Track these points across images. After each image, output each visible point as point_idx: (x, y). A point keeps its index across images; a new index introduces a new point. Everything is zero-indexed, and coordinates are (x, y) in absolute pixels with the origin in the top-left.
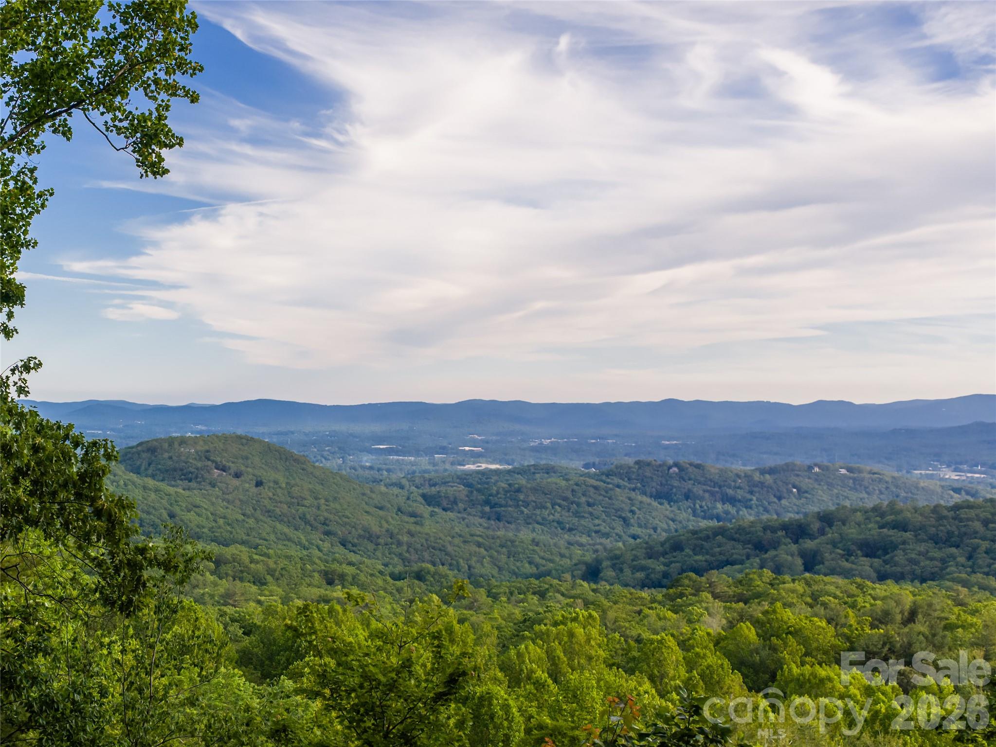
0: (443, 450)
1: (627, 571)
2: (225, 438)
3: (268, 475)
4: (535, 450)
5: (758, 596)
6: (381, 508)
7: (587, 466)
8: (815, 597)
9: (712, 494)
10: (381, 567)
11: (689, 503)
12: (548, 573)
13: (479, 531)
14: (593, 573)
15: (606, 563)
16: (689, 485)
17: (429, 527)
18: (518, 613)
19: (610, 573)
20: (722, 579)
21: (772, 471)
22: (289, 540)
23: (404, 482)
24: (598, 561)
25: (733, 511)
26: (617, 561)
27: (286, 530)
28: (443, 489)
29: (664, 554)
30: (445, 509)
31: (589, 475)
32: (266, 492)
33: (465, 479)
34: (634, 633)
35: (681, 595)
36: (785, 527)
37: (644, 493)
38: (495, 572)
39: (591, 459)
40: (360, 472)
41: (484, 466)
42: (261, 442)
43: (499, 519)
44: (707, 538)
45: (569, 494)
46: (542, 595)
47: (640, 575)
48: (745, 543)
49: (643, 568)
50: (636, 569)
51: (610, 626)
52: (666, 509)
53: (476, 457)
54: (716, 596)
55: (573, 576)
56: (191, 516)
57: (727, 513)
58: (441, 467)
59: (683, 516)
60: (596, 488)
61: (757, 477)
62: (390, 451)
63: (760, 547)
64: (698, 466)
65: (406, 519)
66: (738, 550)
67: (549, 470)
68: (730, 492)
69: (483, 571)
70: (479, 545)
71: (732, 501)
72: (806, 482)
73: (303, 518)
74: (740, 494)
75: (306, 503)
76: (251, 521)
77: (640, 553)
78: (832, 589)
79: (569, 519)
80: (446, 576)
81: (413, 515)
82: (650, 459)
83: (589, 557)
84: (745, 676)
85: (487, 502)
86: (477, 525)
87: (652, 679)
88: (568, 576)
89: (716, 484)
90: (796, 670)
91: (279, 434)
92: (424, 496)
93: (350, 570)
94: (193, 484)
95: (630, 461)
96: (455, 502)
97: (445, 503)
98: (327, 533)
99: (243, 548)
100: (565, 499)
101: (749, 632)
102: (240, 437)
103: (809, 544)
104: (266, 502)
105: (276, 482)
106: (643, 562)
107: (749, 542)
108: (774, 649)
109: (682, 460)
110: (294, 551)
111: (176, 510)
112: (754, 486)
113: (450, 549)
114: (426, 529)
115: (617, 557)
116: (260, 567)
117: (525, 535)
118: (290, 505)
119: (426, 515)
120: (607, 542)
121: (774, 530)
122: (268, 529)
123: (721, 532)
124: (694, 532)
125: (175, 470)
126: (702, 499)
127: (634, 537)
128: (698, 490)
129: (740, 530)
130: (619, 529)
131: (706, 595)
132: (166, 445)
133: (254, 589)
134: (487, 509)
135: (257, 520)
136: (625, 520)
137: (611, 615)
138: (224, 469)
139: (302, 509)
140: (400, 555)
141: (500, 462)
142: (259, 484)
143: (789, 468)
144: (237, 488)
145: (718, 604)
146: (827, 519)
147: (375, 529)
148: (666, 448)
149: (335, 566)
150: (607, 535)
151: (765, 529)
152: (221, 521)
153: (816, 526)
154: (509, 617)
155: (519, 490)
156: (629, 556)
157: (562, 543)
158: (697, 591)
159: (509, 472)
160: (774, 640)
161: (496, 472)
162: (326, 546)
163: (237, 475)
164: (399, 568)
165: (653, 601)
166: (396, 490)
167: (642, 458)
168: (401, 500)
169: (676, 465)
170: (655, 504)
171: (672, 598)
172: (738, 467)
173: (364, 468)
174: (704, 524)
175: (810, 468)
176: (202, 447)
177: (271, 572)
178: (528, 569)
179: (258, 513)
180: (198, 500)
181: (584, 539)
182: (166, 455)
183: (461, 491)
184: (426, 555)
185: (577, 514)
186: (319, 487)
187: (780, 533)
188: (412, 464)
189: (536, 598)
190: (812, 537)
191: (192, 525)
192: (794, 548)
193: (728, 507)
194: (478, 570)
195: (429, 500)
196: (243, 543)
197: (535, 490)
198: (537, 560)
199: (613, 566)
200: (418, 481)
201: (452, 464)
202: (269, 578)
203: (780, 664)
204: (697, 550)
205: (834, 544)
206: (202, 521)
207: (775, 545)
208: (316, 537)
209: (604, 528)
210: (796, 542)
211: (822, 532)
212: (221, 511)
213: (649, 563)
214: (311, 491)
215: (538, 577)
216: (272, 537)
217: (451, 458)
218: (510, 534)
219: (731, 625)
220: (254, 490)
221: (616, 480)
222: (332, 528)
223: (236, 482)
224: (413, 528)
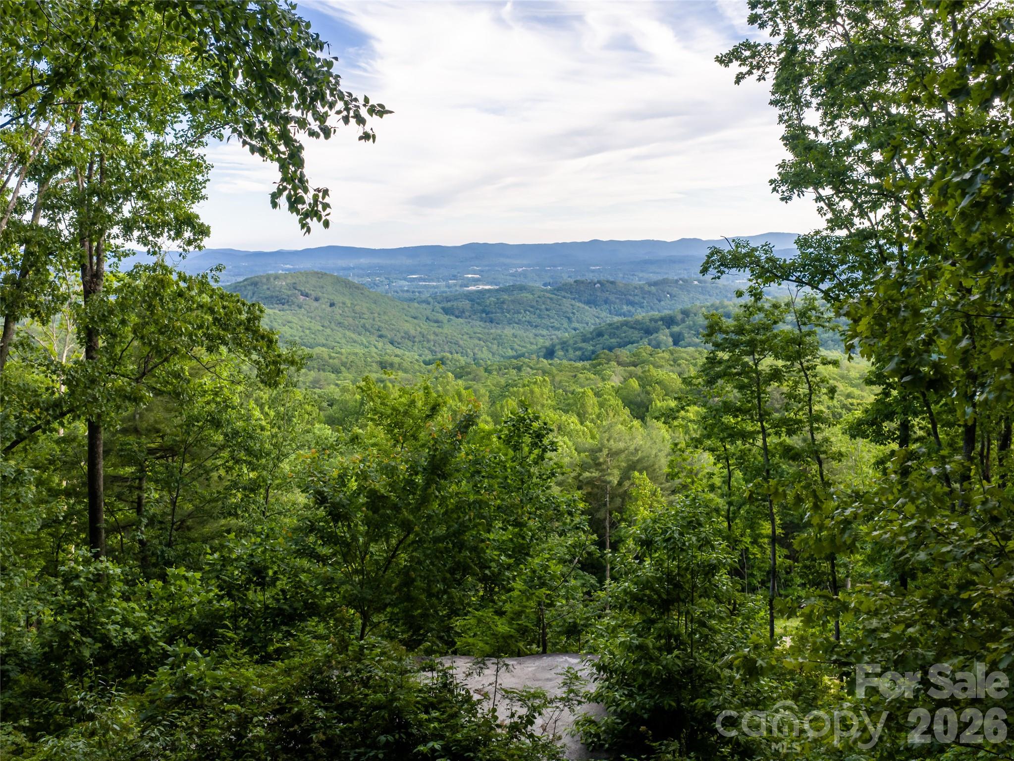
0: (454, 277)
1: (571, 351)
2: (307, 274)
3: (338, 299)
4: (512, 275)
5: (643, 362)
6: (415, 318)
7: (545, 285)
8: (675, 361)
9: (621, 300)
10: (417, 357)
11: (607, 306)
12: (523, 355)
13: (478, 330)
14: (550, 353)
15: (558, 347)
16: (607, 295)
17: (447, 330)
18: (503, 381)
19: (561, 353)
20: (624, 353)
21: (655, 284)
22: (355, 342)
23: (430, 300)
24: (553, 346)
25: (633, 310)
26: (564, 345)
27: (353, 336)
28: (455, 303)
29: (592, 339)
30: (457, 317)
31: (546, 291)
32: (337, 310)
33: (470, 296)
34: (571, 389)
35: (600, 364)
36: (662, 319)
37: (580, 301)
38: (490, 356)
39: (548, 280)
40: (401, 294)
41: (481, 287)
42: (332, 276)
43: (491, 322)
44: (617, 328)
45: (534, 304)
46: (519, 369)
47: (578, 353)
48: (639, 330)
49: (580, 349)
50: (576, 349)
51: (556, 386)
52: (593, 310)
53: (476, 281)
54: (619, 364)
55: (538, 357)
56: (286, 328)
57: (629, 311)
58: (453, 289)
59: (603, 314)
60: (551, 299)
61: (647, 288)
62: (420, 279)
63: (648, 332)
64: (612, 283)
65: (432, 324)
66: (636, 335)
67: (522, 288)
68: (631, 298)
69: (483, 356)
70: (480, 339)
71: (632, 304)
72: (675, 290)
73: (364, 326)
74: (637, 299)
75: (366, 316)
76: (328, 331)
77: (579, 339)
78: (684, 355)
79: (534, 319)
80: (458, 361)
81: (437, 321)
82: (583, 279)
83: (548, 343)
84: (632, 410)
85: (483, 311)
86: (478, 326)
87: (579, 415)
88: (534, 356)
89: (622, 293)
90: (659, 404)
91: (344, 269)
92: (443, 309)
93: (397, 360)
94: (286, 307)
95: (571, 281)
96: (463, 312)
97: (457, 313)
98: (381, 336)
99: (324, 349)
100: (532, 307)
101: (634, 383)
102: (317, 273)
103: (676, 329)
104: (338, 317)
105: (344, 303)
106: (580, 345)
107: (642, 329)
108: (648, 393)
109: (602, 278)
110: (360, 350)
111: (275, 324)
112: (645, 293)
113: (461, 343)
114: (445, 331)
115: (564, 343)
116: (336, 361)
117: (508, 331)
118: (354, 318)
119: (445, 321)
120: (558, 333)
121: (656, 321)
122: (340, 335)
123: (626, 324)
124: (610, 325)
125: (272, 297)
126: (614, 303)
127: (575, 329)
128: (612, 298)
129: (637, 322)
130: (566, 325)
131: (614, 363)
132: (264, 280)
133: (333, 376)
134: (484, 315)
135: (332, 330)
136: (569, 318)
137: (558, 379)
138: (307, 295)
139: (363, 321)
140: (429, 349)
141: (491, 284)
142: (332, 305)
143: (665, 282)
144: (317, 308)
145: (621, 368)
146: (686, 313)
147: (412, 332)
148: (593, 271)
149: (387, 358)
150: (558, 329)
151: (651, 320)
152: (307, 332)
153: (680, 317)
154: (497, 385)
155: (503, 302)
156: (571, 342)
157: (531, 335)
158: (609, 360)
159: (497, 290)
160: (648, 388)
161: (489, 291)
162: (380, 345)
163: (317, 299)
164: (429, 357)
165: (585, 369)
166: (424, 306)
167: (579, 278)
168: (428, 312)
169: (599, 282)
170: (587, 308)
171: (594, 366)
172: (636, 282)
173: (403, 291)
174: (616, 319)
175: (677, 281)
176: (290, 281)
177: (344, 364)
178: (511, 353)
179: (333, 325)
180: (290, 318)
181: (545, 332)
182: (265, 287)
183: (466, 304)
184: (447, 348)
185: (540, 316)
186: (373, 306)
187: (660, 323)
188: (434, 287)
189: (515, 371)
190: (678, 324)
191: (287, 335)
192: (667, 331)
193: (630, 308)
194: (480, 355)
195: (446, 311)
196: (323, 345)
197: (513, 301)
198: (516, 347)
199: (562, 349)
200: (439, 299)
201: (461, 286)
202: (343, 368)
203: (651, 401)
204: (612, 335)
205: (690, 328)
206: (294, 332)
207: (657, 330)
208: (373, 339)
209: (556, 324)
210: (668, 328)
211: (683, 321)
212: (307, 324)
213: (583, 345)
214: (368, 309)
215: (516, 357)
216: (343, 341)
217: (460, 282)
218: (499, 332)
219: (625, 380)
220: (329, 309)
221: (563, 293)
222: (384, 332)
223: (316, 304)
224: (437, 330)
